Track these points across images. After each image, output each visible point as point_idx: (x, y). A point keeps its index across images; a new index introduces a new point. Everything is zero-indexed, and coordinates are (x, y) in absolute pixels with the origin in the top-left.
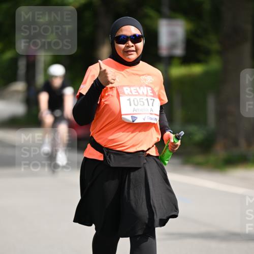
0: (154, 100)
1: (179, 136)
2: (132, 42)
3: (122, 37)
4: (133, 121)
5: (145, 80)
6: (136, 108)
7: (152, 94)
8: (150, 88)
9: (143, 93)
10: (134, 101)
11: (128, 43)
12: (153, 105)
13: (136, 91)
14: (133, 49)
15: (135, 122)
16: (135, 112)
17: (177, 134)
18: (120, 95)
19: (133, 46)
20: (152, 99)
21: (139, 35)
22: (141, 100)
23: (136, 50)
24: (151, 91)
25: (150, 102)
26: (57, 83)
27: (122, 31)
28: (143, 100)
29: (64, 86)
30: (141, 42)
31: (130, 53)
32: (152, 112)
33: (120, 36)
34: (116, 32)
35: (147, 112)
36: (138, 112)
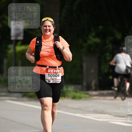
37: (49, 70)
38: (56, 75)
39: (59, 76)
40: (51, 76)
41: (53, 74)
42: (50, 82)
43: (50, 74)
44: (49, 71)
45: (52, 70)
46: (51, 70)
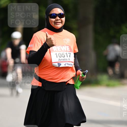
0: (70, 54)
1: (85, 73)
2: (59, 17)
3: (53, 15)
4: (59, 66)
5: (66, 41)
6: (60, 58)
7: (69, 50)
8: (68, 47)
9: (64, 50)
10: (59, 54)
11: (57, 18)
12: (70, 57)
13: (60, 49)
14: (60, 21)
15: (60, 67)
16: (60, 61)
17: (84, 72)
18: (51, 51)
19: (60, 20)
20: (69, 53)
21: (63, 14)
22: (63, 54)
23: (62, 22)
24: (69, 49)
25: (68, 55)
26: (17, 42)
27: (53, 11)
28: (64, 54)
29: (20, 44)
30: (64, 17)
31: (58, 24)
32: (69, 61)
33: (52, 14)
34: (50, 12)
35: (67, 61)
36: (61, 61)
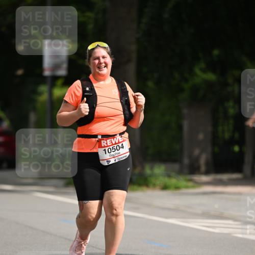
37: (102, 141)
38: (118, 147)
39: (123, 147)
40: (110, 151)
41: (111, 147)
42: (110, 163)
43: (107, 149)
44: (103, 143)
45: (108, 141)
46: (106, 140)
